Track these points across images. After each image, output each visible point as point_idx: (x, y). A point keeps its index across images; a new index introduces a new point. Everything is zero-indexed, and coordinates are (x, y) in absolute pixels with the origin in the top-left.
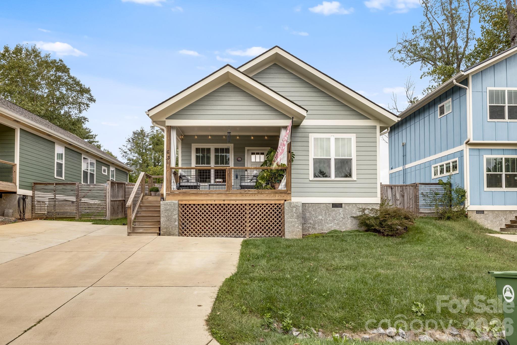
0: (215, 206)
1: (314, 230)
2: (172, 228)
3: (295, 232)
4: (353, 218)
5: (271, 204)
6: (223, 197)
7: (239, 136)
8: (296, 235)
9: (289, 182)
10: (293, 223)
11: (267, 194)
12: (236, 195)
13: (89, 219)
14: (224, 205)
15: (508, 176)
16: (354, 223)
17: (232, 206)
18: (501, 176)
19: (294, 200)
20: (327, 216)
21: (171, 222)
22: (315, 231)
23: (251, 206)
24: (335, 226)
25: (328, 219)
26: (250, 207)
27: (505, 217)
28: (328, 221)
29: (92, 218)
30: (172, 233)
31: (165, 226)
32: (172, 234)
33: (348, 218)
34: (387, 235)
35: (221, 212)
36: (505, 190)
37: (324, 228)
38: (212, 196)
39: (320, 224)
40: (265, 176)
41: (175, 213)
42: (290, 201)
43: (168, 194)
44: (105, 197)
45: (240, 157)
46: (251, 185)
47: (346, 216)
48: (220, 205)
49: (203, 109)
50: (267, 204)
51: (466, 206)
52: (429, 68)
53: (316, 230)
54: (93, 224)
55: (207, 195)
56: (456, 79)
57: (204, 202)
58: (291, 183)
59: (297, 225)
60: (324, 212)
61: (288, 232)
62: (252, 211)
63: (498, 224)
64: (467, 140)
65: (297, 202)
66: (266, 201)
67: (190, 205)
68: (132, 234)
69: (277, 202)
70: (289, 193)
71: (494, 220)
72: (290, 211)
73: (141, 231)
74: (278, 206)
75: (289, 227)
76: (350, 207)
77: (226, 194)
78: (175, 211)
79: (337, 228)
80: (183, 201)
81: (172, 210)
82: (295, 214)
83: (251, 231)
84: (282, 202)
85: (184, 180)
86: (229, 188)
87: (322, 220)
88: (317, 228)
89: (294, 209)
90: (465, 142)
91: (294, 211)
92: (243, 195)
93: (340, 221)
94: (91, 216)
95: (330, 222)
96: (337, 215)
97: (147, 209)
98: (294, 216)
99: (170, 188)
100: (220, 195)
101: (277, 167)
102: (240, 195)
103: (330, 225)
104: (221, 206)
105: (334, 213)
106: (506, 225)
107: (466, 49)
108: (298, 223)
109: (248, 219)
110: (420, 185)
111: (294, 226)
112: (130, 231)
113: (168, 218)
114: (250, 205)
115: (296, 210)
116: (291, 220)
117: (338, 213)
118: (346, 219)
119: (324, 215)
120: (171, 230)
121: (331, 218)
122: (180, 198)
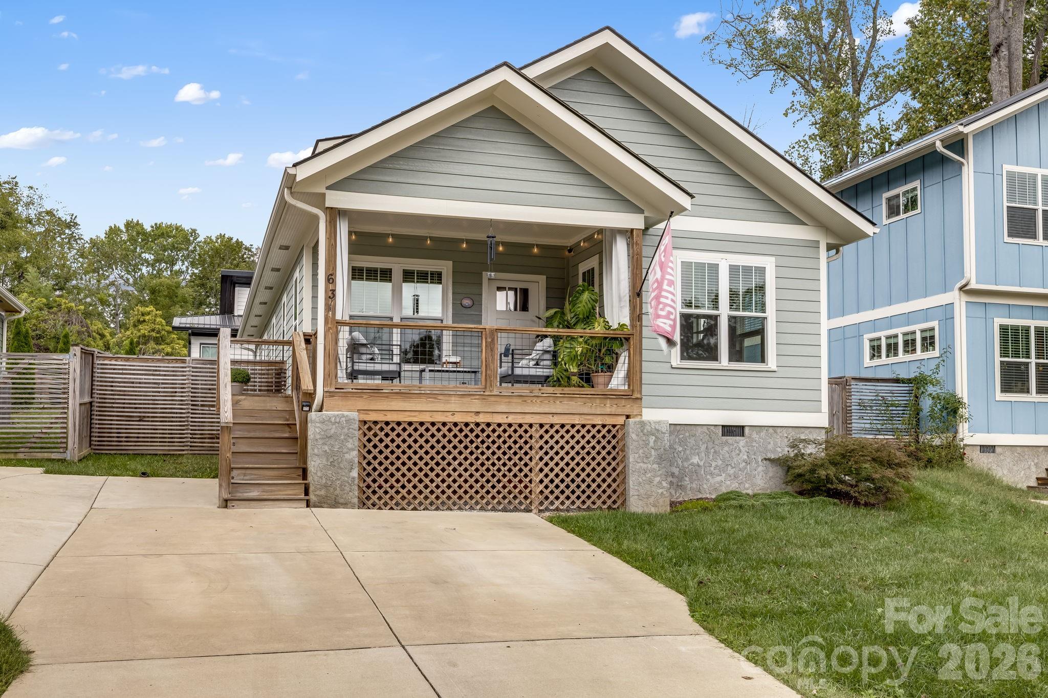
0: (453, 428)
1: (680, 491)
2: (341, 485)
3: (653, 497)
4: (768, 462)
5: (594, 426)
6: (476, 405)
7: (468, 242)
8: (655, 506)
9: (638, 371)
10: (649, 475)
11: (584, 400)
12: (507, 400)
13: (12, 456)
14: (477, 425)
15: (1041, 368)
16: (771, 474)
17: (497, 428)
18: (1028, 368)
19: (650, 415)
20: (711, 457)
21: (340, 471)
22: (683, 494)
23: (544, 429)
24: (728, 483)
25: (714, 464)
26: (542, 431)
27: (1036, 461)
28: (712, 469)
29: (21, 456)
30: (342, 501)
31: (324, 481)
32: (342, 504)
33: (757, 462)
34: (866, 505)
35: (469, 444)
36: (1036, 400)
37: (705, 486)
38: (448, 402)
39: (694, 477)
40: (579, 353)
41: (350, 446)
42: (637, 419)
43: (328, 394)
44: (64, 393)
45: (470, 296)
46: (538, 374)
47: (753, 457)
48: (467, 425)
49: (426, 169)
50: (583, 426)
51: (960, 436)
52: (795, 91)
53: (685, 492)
54: (47, 472)
55: (435, 398)
56: (942, 141)
57: (426, 418)
58: (641, 372)
59: (658, 479)
60: (703, 447)
61: (636, 497)
62: (546, 442)
63: (1022, 478)
64: (963, 282)
65: (659, 422)
66: (583, 416)
67: (387, 423)
68: (234, 503)
69: (609, 421)
70: (637, 399)
71: (1015, 468)
72: (643, 443)
73: (254, 494)
74: (609, 431)
75: (640, 483)
76: (763, 434)
77: (483, 397)
78: (351, 440)
79: (734, 486)
80: (370, 413)
81: (342, 437)
82: (653, 452)
83: (544, 495)
84: (620, 420)
85: (364, 357)
86: (491, 381)
87: (699, 466)
88: (689, 486)
89: (652, 439)
90: (959, 285)
91: (652, 444)
92: (525, 401)
93: (740, 470)
94: (19, 448)
95: (717, 471)
96: (733, 454)
97: (249, 431)
98: (651, 456)
99: (334, 377)
100: (468, 399)
101: (604, 331)
102: (520, 400)
103: (718, 479)
104: (469, 428)
105: (726, 448)
106: (1038, 479)
107: (874, 54)
108: (661, 475)
109: (537, 464)
110: (853, 382)
111: (650, 481)
112: (226, 496)
113: (331, 460)
114: (541, 426)
115: (655, 441)
116: (644, 466)
117: (736, 449)
118: (753, 464)
119: (703, 455)
120: (338, 491)
121: (720, 462)
122: (361, 404)
